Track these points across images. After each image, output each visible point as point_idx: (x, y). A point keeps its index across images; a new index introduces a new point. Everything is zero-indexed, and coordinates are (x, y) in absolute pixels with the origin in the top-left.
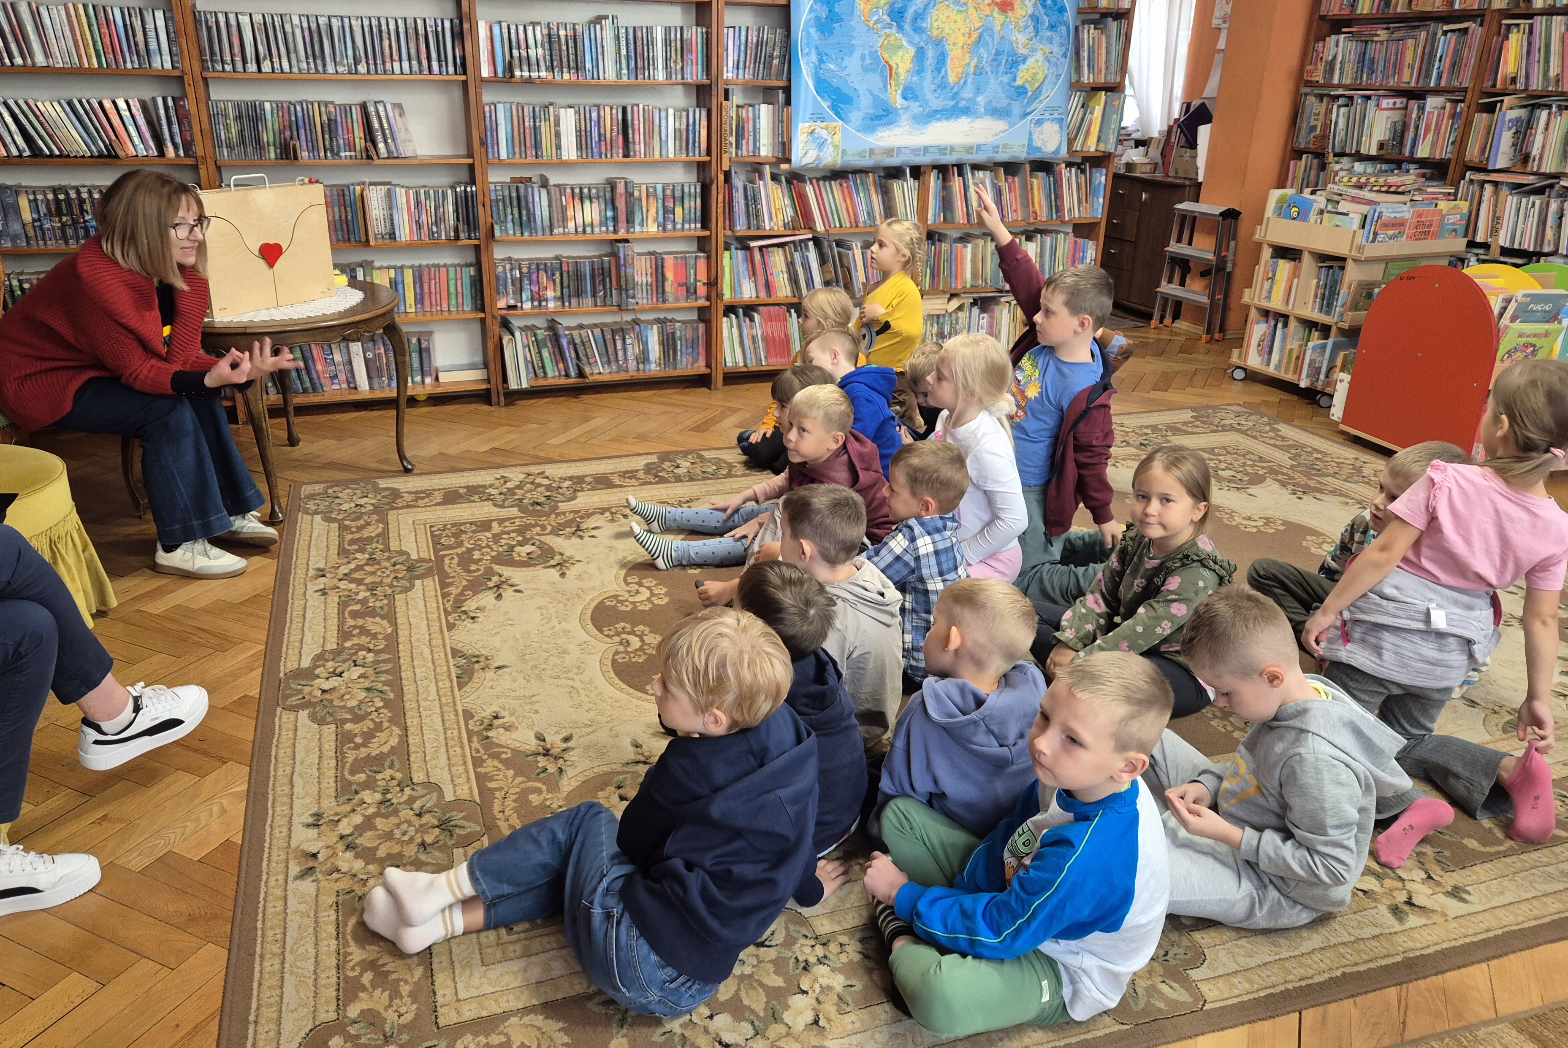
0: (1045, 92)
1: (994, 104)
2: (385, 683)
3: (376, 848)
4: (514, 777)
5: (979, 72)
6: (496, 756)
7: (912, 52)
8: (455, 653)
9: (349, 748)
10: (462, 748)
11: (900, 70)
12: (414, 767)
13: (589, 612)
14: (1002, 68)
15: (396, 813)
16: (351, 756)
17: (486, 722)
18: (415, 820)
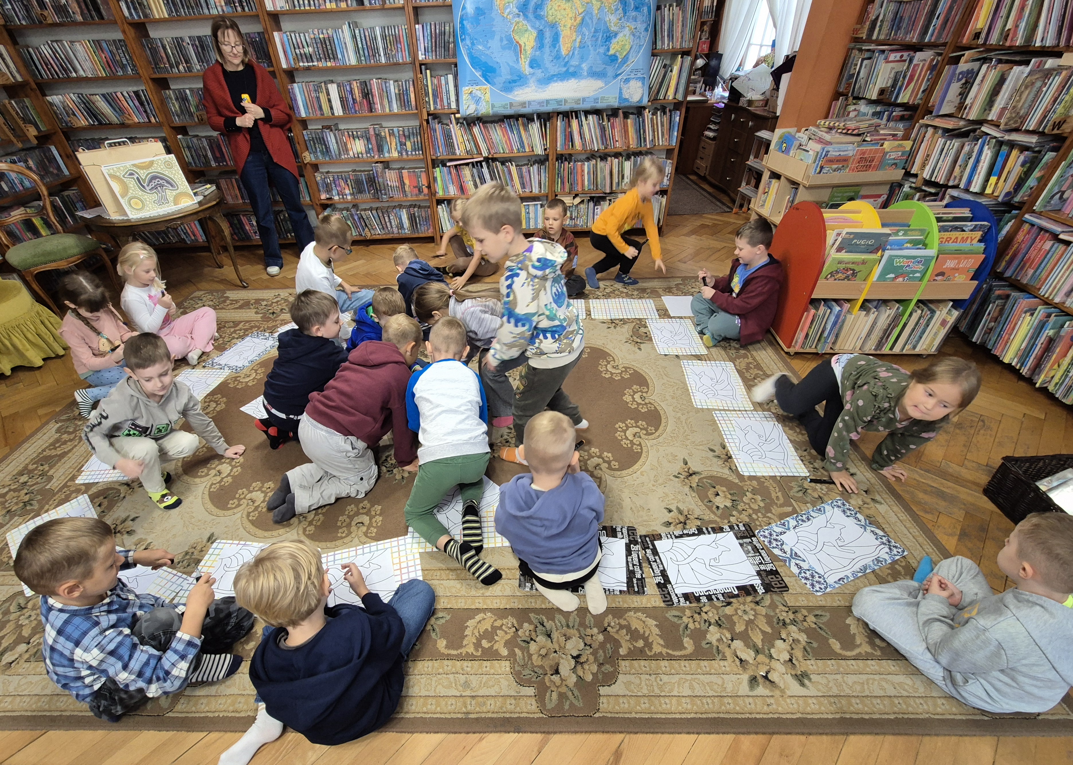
0: (631, 59)
1: (594, 69)
5: (582, 46)
7: (534, 33)
11: (527, 48)
14: (599, 42)
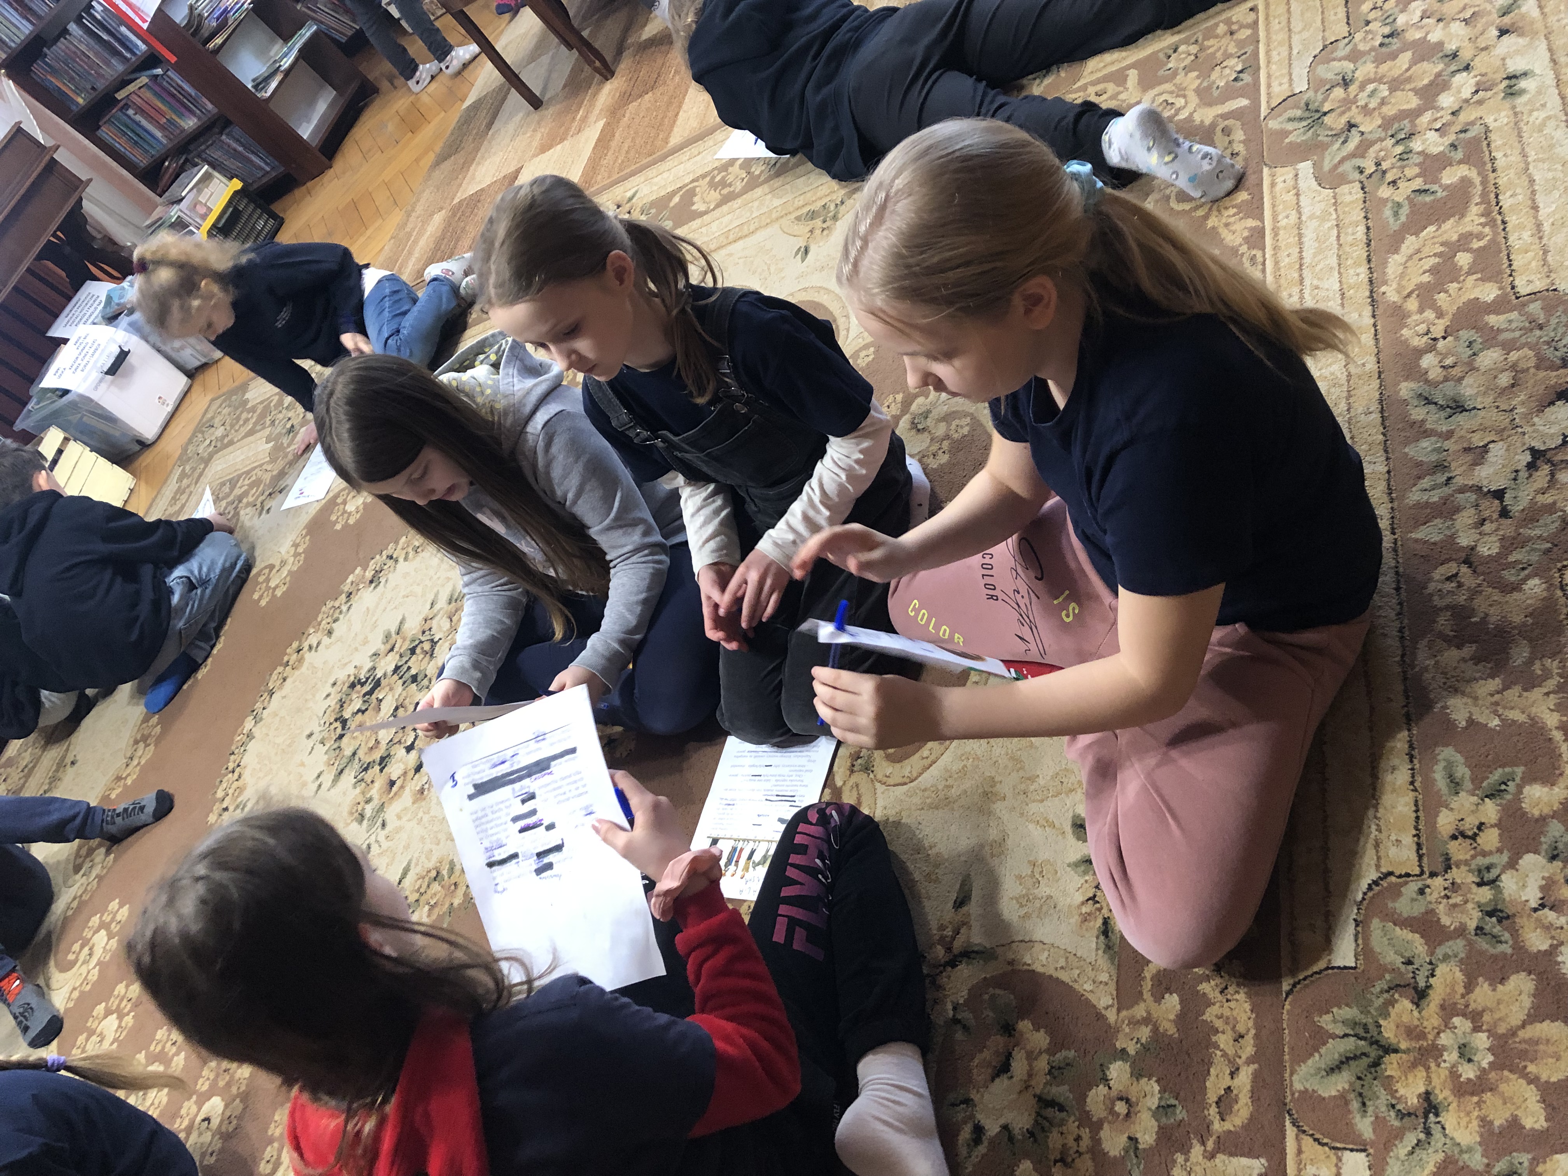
3: (1414, 62)
9: (1480, 236)
18: (1358, 119)
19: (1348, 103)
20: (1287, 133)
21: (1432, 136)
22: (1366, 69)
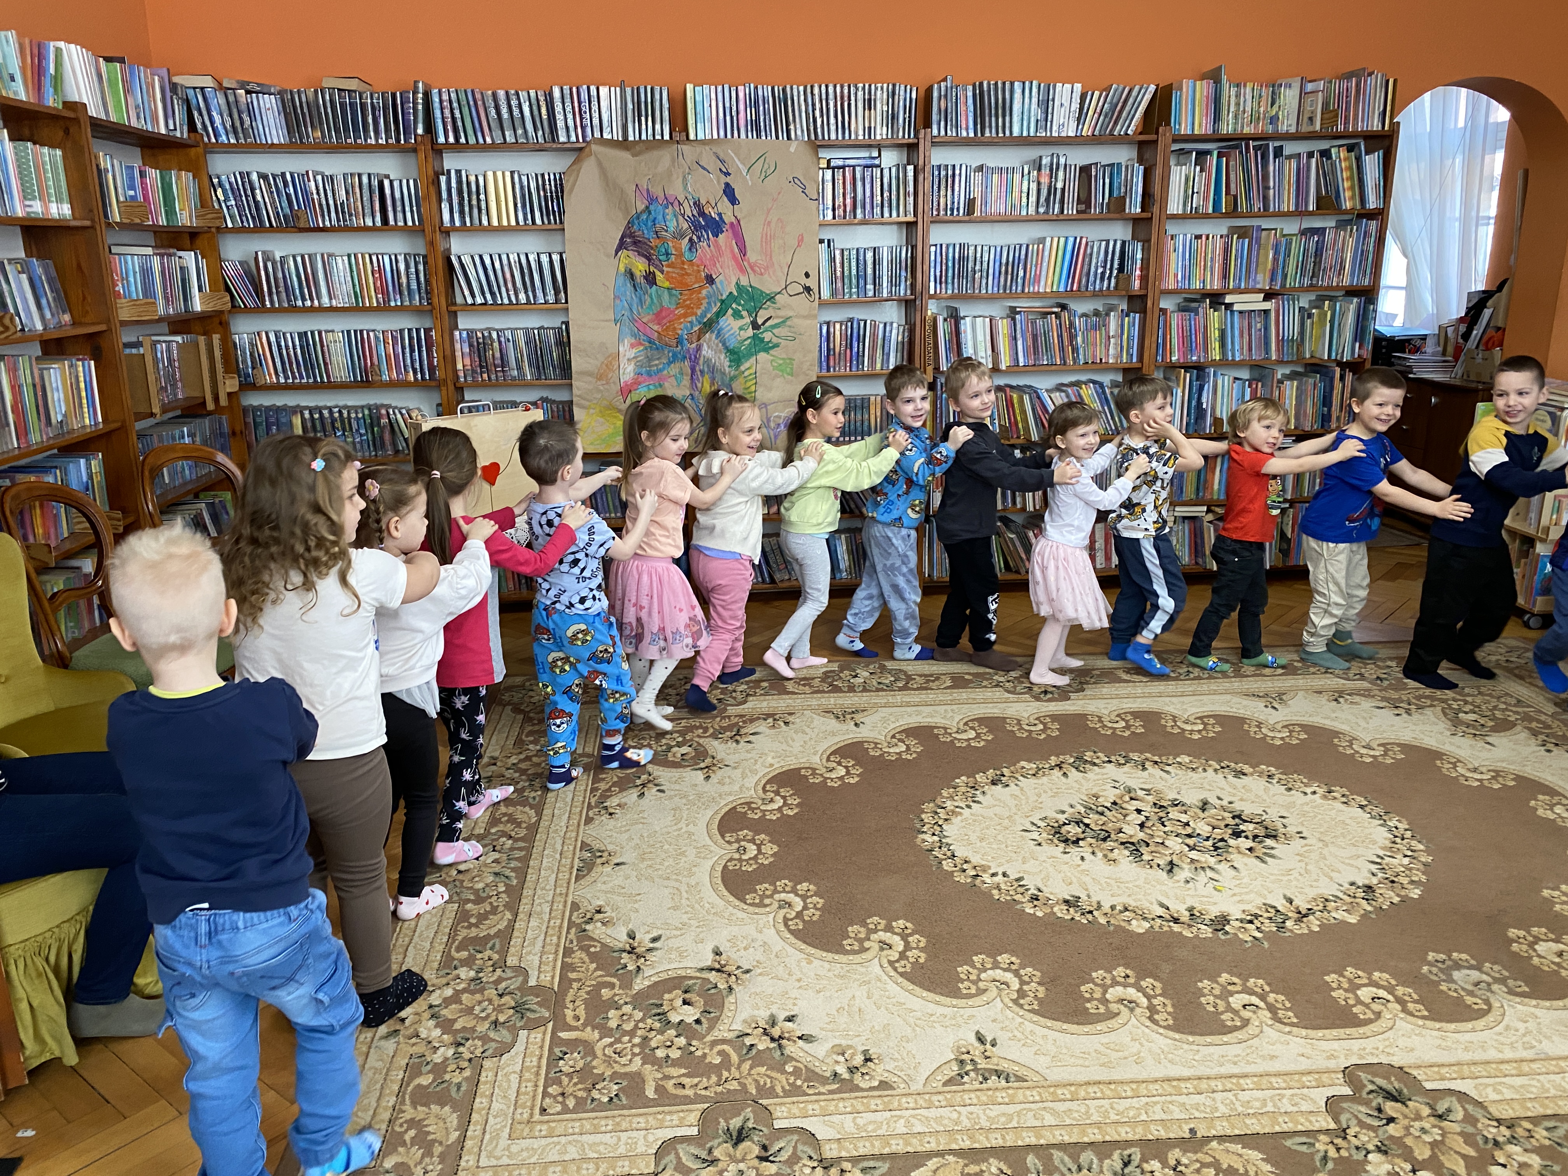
2: (513, 870)
3: (455, 1020)
4: (596, 970)
6: (585, 949)
8: (585, 846)
9: (463, 927)
10: (559, 938)
12: (512, 950)
13: (719, 817)
15: (482, 991)
16: (463, 933)
17: (589, 916)
18: (496, 999)
19: (499, 1009)
20: (537, 1003)
21: (463, 976)
22: (482, 1028)
